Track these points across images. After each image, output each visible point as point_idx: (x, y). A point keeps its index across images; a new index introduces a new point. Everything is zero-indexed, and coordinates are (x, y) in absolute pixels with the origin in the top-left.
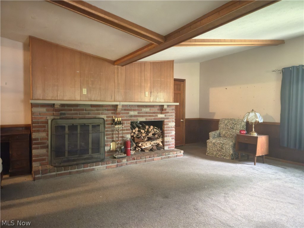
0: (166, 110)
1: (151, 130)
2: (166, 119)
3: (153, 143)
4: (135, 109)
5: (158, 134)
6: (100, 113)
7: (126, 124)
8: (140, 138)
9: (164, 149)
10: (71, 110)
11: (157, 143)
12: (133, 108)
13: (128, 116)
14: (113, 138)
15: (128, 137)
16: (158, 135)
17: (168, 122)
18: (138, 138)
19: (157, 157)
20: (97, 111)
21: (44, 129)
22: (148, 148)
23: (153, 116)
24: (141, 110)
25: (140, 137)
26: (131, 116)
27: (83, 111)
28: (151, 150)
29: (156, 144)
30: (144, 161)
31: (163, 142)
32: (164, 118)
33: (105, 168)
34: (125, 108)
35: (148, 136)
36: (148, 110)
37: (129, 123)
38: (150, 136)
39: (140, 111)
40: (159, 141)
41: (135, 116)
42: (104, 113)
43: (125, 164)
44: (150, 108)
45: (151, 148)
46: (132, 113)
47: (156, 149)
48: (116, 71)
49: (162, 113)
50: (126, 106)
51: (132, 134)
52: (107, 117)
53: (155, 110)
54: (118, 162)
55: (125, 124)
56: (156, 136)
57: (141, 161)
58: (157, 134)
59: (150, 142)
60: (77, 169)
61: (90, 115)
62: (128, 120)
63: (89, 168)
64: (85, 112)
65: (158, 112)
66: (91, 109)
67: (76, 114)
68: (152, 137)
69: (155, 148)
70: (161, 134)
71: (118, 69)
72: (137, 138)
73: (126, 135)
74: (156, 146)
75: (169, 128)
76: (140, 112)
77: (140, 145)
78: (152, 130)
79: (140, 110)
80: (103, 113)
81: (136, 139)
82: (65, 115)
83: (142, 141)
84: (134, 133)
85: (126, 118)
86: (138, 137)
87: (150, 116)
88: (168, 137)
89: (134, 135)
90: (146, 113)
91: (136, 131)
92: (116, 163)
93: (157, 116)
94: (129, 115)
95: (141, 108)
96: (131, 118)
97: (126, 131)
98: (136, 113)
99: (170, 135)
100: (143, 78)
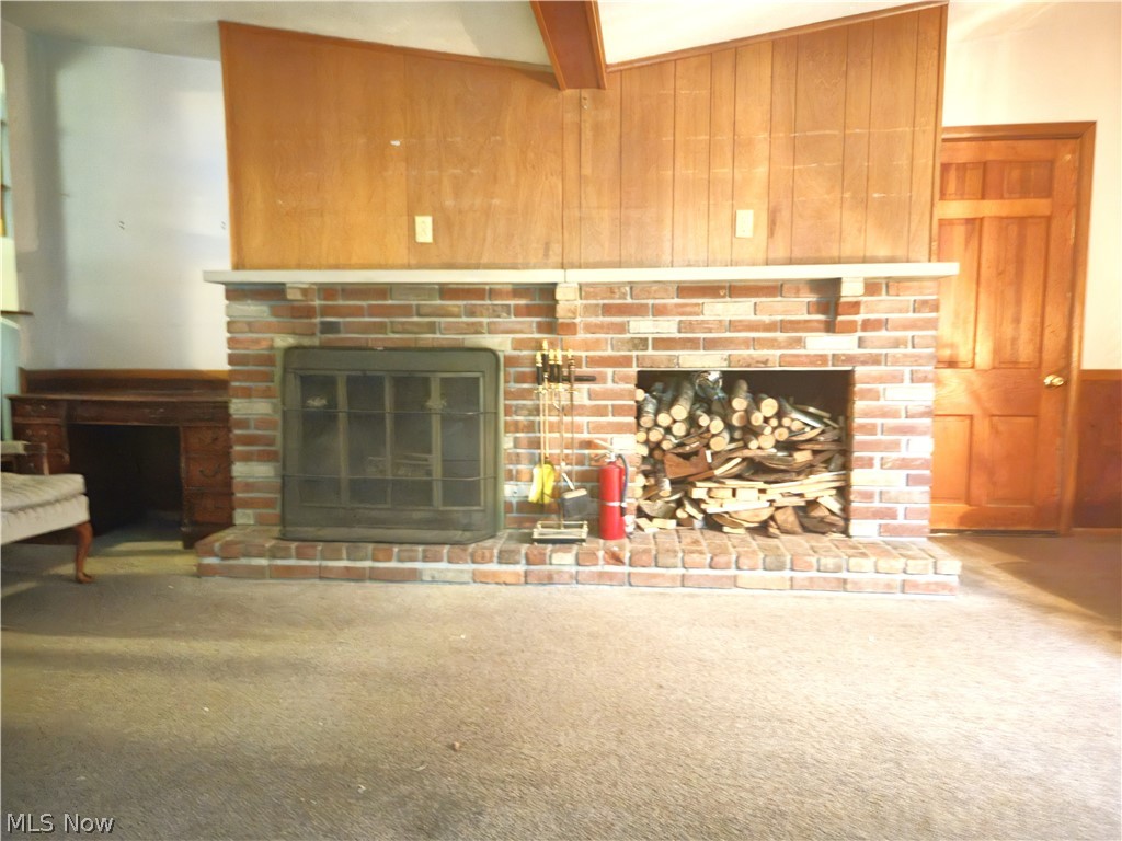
0: (855, 307)
1: (766, 420)
2: (864, 363)
3: (775, 491)
4: (665, 306)
5: (817, 447)
6: (481, 324)
7: (614, 382)
8: (694, 458)
9: (845, 532)
10: (358, 312)
11: (801, 495)
12: (650, 302)
13: (622, 341)
14: (536, 444)
15: (627, 447)
16: (815, 452)
17: (881, 379)
18: (686, 457)
19: (760, 572)
20: (467, 316)
21: (263, 385)
22: (744, 516)
23: (772, 344)
24: (696, 309)
25: (696, 453)
26: (642, 343)
27: (409, 315)
28: (762, 529)
29: (801, 502)
30: (673, 578)
31: (843, 492)
32: (850, 359)
33: (467, 577)
34: (606, 302)
35: (747, 453)
36: (741, 309)
37: (625, 379)
38: (760, 453)
39: (690, 314)
40: (819, 486)
41: (661, 343)
42: (502, 327)
43: (566, 577)
44: (754, 300)
45: (765, 515)
46: (642, 326)
47: (799, 530)
48: (570, 117)
49: (830, 327)
50: (611, 289)
51: (655, 436)
52: (518, 345)
53: (786, 312)
54: (529, 562)
55: (605, 383)
56: (802, 457)
57: (655, 576)
58: (808, 446)
59: (761, 485)
60: (349, 559)
61: (438, 336)
62: (626, 361)
63: (393, 564)
64: (416, 319)
65: (806, 321)
66: (442, 305)
67: (381, 328)
68: (771, 457)
69: (788, 518)
70: (833, 447)
71: (580, 106)
72: (679, 455)
73: (609, 436)
74: (797, 509)
75: (885, 414)
76: (691, 323)
77: (697, 493)
78: (774, 422)
79: (688, 309)
80: (494, 323)
81: (671, 459)
82: (338, 332)
83: (708, 474)
84: (668, 430)
85: (609, 352)
86: (680, 451)
87: (754, 343)
88: (882, 466)
89: (664, 439)
90: (733, 325)
91: (675, 421)
92: (517, 563)
93: (799, 342)
94: (628, 336)
95: (700, 301)
96: (640, 353)
97: (610, 419)
98: (668, 327)
99: (893, 455)
100: (725, 137)
